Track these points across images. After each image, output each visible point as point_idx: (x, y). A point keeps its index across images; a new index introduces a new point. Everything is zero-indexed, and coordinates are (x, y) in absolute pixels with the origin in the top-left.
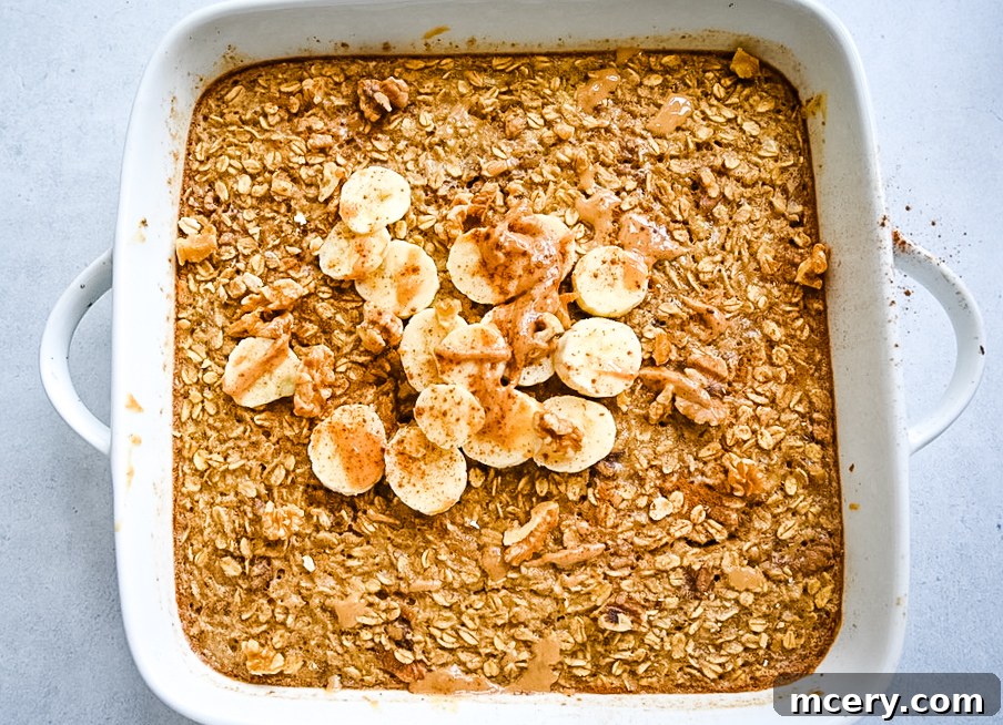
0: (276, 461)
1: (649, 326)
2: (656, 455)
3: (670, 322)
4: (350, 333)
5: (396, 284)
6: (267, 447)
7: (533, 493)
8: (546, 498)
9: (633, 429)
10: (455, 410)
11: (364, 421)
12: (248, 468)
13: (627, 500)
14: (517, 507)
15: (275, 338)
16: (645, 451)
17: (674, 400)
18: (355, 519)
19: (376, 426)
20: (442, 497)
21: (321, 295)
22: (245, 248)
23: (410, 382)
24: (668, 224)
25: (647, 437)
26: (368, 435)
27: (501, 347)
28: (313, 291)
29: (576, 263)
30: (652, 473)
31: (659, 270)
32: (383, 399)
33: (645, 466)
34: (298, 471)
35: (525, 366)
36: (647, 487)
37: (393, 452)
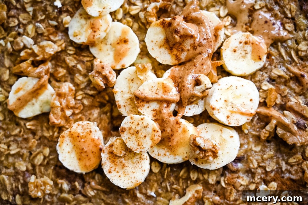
0: (38, 150)
1: (265, 82)
2: (263, 160)
3: (278, 80)
4: (85, 76)
5: (114, 49)
6: (33, 142)
7: (188, 178)
8: (196, 182)
9: (251, 144)
10: (144, 131)
11: (91, 132)
12: (21, 154)
13: (244, 185)
14: (179, 186)
15: (40, 77)
16: (257, 157)
17: (275, 129)
18: (83, 186)
19: (98, 134)
20: (134, 181)
21: (69, 52)
22: (24, 20)
23: (119, 109)
24: (282, 19)
25: (258, 149)
26: (93, 140)
27: (174, 94)
28: (64, 49)
29: (223, 42)
30: (259, 171)
31: (274, 48)
32: (103, 116)
33: (256, 166)
34: (51, 157)
35: (188, 105)
36: (256, 179)
37: (106, 152)
